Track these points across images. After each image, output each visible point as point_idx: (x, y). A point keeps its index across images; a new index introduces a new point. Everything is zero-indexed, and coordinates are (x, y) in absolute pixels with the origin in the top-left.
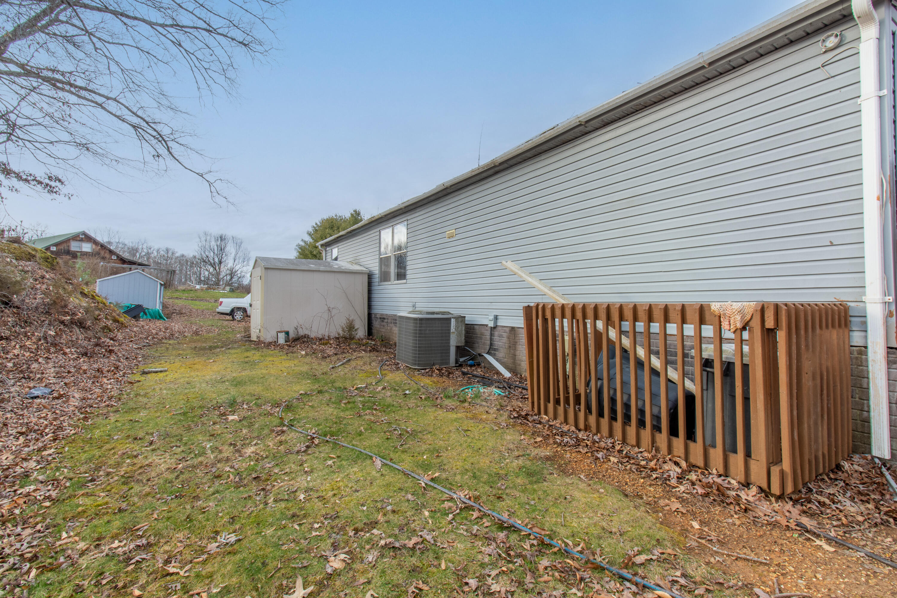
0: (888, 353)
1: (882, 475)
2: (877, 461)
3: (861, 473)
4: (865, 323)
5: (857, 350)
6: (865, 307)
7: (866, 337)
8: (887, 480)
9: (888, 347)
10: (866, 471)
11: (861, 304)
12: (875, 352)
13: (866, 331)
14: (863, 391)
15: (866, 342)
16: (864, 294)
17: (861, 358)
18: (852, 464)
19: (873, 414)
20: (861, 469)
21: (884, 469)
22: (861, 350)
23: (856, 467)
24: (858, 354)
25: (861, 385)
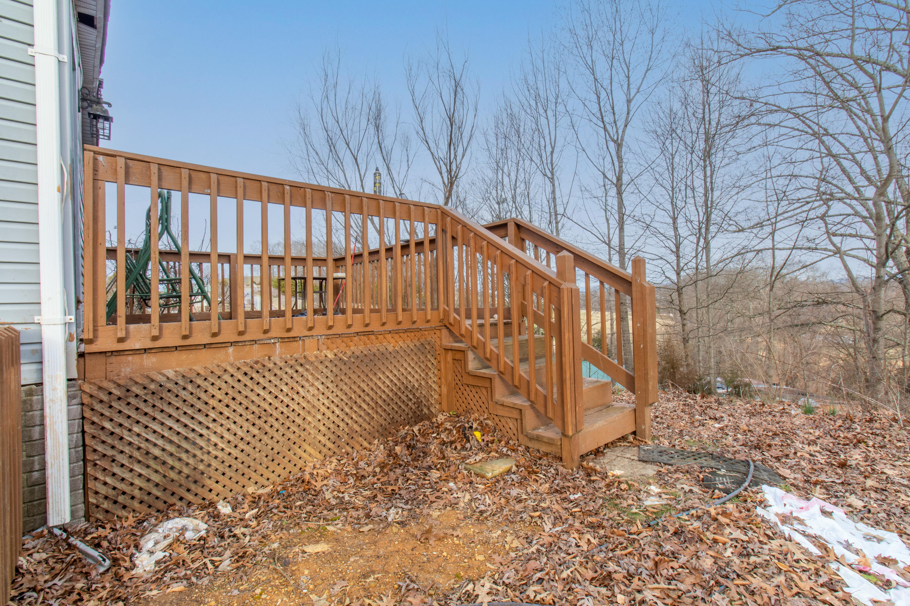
0: (68, 387)
1: (71, 547)
2: (57, 532)
3: (46, 561)
4: (40, 353)
5: (25, 391)
6: (41, 330)
7: (41, 371)
8: (81, 551)
9: (69, 380)
10: (51, 554)
11: (33, 327)
12: (54, 389)
13: (41, 363)
14: (32, 445)
15: (42, 378)
16: (39, 313)
17: (30, 400)
18: (30, 555)
19: (50, 471)
20: (44, 556)
21: (72, 540)
22: (31, 389)
23: (36, 556)
24: (27, 395)
25: (30, 437)
